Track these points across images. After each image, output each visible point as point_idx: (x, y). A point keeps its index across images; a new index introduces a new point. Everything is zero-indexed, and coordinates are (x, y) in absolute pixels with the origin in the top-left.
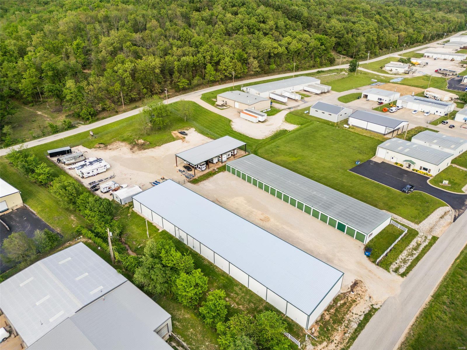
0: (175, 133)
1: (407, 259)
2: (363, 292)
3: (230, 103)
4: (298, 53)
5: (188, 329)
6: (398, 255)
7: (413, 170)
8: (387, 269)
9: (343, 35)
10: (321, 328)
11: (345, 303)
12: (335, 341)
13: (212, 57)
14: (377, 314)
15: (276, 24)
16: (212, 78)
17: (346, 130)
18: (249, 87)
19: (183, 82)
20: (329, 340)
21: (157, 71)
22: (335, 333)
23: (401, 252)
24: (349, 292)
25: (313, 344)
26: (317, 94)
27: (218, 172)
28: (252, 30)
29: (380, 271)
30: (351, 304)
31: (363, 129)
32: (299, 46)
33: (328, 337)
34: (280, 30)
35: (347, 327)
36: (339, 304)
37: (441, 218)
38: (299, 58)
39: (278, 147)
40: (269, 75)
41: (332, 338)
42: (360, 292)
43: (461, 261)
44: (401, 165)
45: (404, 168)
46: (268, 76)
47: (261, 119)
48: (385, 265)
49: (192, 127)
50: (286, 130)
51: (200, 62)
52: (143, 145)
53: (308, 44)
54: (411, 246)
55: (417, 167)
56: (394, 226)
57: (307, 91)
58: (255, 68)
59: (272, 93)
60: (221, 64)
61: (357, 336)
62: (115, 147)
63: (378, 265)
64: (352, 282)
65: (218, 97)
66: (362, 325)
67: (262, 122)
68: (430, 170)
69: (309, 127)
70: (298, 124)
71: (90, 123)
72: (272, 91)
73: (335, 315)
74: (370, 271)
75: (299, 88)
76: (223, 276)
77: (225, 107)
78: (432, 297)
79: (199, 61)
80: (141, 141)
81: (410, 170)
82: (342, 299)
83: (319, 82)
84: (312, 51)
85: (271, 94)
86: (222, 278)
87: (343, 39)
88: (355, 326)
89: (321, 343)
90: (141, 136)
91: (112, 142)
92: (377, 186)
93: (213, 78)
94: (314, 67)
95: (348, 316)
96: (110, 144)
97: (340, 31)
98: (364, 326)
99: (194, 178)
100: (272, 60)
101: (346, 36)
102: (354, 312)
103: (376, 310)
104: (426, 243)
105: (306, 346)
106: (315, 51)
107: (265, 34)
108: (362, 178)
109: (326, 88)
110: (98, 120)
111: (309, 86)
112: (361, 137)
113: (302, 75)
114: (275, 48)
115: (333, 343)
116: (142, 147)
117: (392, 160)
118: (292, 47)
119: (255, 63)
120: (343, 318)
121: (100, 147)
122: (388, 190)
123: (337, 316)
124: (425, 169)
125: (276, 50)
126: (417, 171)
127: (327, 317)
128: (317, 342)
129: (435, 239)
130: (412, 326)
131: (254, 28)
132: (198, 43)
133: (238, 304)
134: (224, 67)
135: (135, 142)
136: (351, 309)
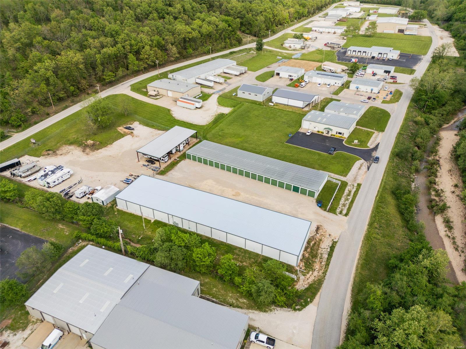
0: (121, 129)
1: (345, 203)
2: (324, 232)
3: (162, 92)
4: (209, 36)
5: (211, 289)
6: (339, 202)
7: (331, 135)
8: (335, 213)
9: (244, 15)
10: (306, 264)
11: (315, 243)
12: (316, 270)
13: (131, 45)
14: (338, 244)
15: (183, 7)
16: (136, 68)
17: (271, 107)
18: (174, 74)
19: (108, 75)
20: (313, 270)
21: (81, 66)
22: (315, 265)
23: (340, 199)
24: (316, 235)
25: (304, 275)
26: (236, 75)
27: (180, 161)
28: (161, 15)
29: (331, 215)
30: (319, 243)
31: (285, 105)
32: (211, 28)
33: (311, 268)
34: (188, 13)
35: (321, 258)
36: (312, 245)
37: (359, 169)
39: (222, 130)
40: (188, 59)
41: (314, 268)
42: (323, 233)
43: (379, 198)
44: (322, 133)
45: (325, 134)
47: (198, 105)
48: (333, 210)
49: (135, 121)
50: (223, 114)
51: (121, 52)
52: (93, 145)
53: (217, 26)
54: (345, 194)
55: (334, 133)
56: (330, 181)
57: (227, 73)
58: (175, 54)
60: (142, 53)
61: (330, 262)
62: (64, 151)
63: (328, 211)
64: (316, 228)
65: (148, 87)
66: (330, 255)
67: (199, 108)
68: (343, 133)
69: (241, 109)
70: (231, 107)
71: (23, 130)
72: (197, 77)
73: (311, 252)
74: (324, 217)
75: (220, 71)
76: (222, 244)
77: (158, 97)
78: (368, 225)
79: (119, 52)
80: (90, 142)
81: (329, 135)
82: (312, 241)
83: (235, 63)
84: (222, 33)
85: (197, 79)
86: (222, 246)
87: (245, 19)
88: (326, 256)
89: (308, 273)
90: (88, 137)
91: (59, 147)
92: (310, 152)
94: (225, 48)
95: (319, 251)
96: (58, 150)
97: (241, 12)
98: (332, 255)
99: (161, 170)
100: (188, 45)
101: (247, 16)
102: (322, 247)
103: (336, 242)
104: (355, 190)
105: (299, 277)
106: (224, 33)
107: (176, 18)
108: (297, 147)
109: (243, 69)
110: (31, 125)
111: (228, 68)
112: (285, 112)
113: (218, 57)
114: (189, 33)
115: (316, 271)
116: (94, 147)
117: (314, 129)
118: (204, 30)
119: (174, 49)
120: (317, 253)
121: (48, 154)
122: (319, 154)
123: (313, 253)
124: (340, 133)
125: (190, 34)
126: (334, 136)
127: (307, 255)
128: (306, 273)
129: (359, 185)
130: (361, 247)
131: (163, 12)
132: (113, 33)
133: (241, 262)
134: (146, 56)
135: (84, 143)
136: (320, 246)
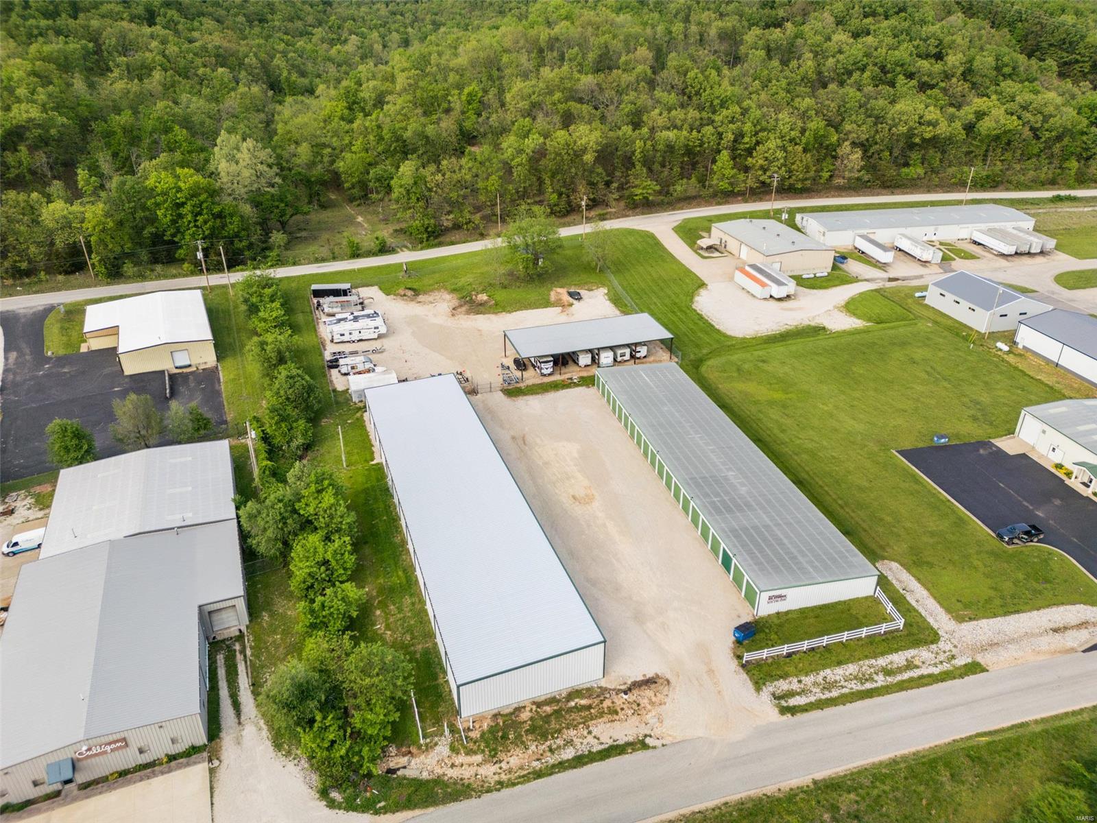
0: (561, 293)
1: (842, 683)
2: (652, 703)
3: (732, 245)
6: (824, 667)
7: (1094, 494)
8: (758, 686)
10: (493, 730)
11: (589, 707)
12: (504, 765)
14: (640, 755)
15: (969, 62)
17: (995, 355)
18: (806, 216)
19: (644, 186)
20: (494, 756)
21: (589, 157)
22: (518, 751)
23: (839, 663)
24: (618, 691)
25: (453, 749)
26: (1003, 255)
27: (576, 385)
29: (740, 683)
30: (601, 714)
31: (1048, 361)
33: (494, 749)
35: (551, 750)
36: (573, 704)
37: (1055, 630)
38: (1008, 155)
39: (764, 361)
40: (895, 191)
41: (501, 756)
42: (644, 702)
43: (989, 743)
44: (1068, 475)
45: (1073, 483)
46: (893, 193)
47: (779, 292)
48: (760, 674)
49: (603, 285)
50: (824, 328)
52: (482, 304)
54: (882, 662)
56: (880, 603)
57: (980, 244)
59: (862, 236)
61: (551, 774)
62: (431, 299)
63: (743, 666)
64: (644, 675)
65: (713, 230)
66: (580, 761)
67: (780, 300)
70: (869, 320)
72: (864, 232)
73: (547, 718)
74: (711, 672)
77: (717, 254)
78: (815, 782)
79: (701, 146)
80: (483, 297)
81: (1086, 491)
82: (589, 697)
83: (1030, 224)
84: (1059, 138)
85: (857, 238)
86: (400, 573)
88: (569, 754)
89: (470, 752)
91: (432, 291)
92: (937, 506)
93: (727, 185)
95: (572, 732)
96: (425, 293)
98: (586, 764)
99: (518, 385)
102: (595, 731)
103: (645, 746)
104: (936, 671)
105: (436, 744)
106: (1066, 140)
107: (924, 87)
108: (914, 476)
110: (440, 244)
111: (991, 232)
112: (1023, 381)
113: (995, 201)
114: (929, 124)
115: (497, 766)
116: (477, 308)
117: (1052, 456)
118: (986, 126)
119: (855, 158)
120: (559, 731)
121: (405, 295)
122: (960, 522)
123: (548, 722)
127: (525, 716)
128: (465, 747)
129: (974, 668)
131: (899, 69)
132: (716, 102)
135: (471, 296)
136: (590, 723)
